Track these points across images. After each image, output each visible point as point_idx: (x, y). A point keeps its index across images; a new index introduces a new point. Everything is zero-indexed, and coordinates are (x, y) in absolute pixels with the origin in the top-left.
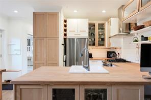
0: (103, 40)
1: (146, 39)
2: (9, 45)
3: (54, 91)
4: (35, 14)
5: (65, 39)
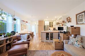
0: (52, 26)
2: (31, 27)
4: (39, 21)
5: (44, 26)
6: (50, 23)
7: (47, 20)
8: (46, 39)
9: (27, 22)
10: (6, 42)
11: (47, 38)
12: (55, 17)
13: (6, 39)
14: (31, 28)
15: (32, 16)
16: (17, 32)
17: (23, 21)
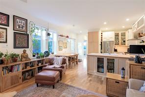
0: (124, 41)
1: (143, 42)
2: (77, 45)
3: (98, 58)
4: (89, 33)
5: (101, 42)
6: (117, 35)
7: (107, 29)
8: (98, 71)
9: (67, 37)
10: (38, 65)
11: (101, 70)
12: (128, 20)
13: (38, 61)
14: (77, 47)
15: (74, 26)
16: (53, 53)
17: (60, 36)
